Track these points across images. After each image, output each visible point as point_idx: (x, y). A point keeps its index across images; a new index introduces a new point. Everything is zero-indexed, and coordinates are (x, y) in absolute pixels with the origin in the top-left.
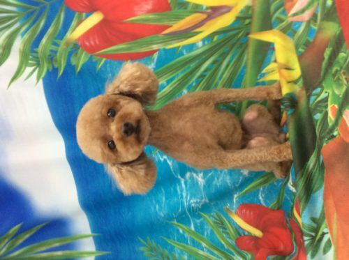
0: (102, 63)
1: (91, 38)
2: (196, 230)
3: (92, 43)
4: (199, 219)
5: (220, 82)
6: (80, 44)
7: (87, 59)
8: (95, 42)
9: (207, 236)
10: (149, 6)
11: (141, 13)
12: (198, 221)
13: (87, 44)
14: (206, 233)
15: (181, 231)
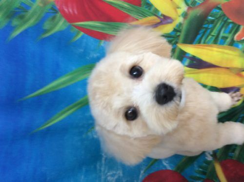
1: (70, 5)
7: (64, 28)
8: (73, 11)
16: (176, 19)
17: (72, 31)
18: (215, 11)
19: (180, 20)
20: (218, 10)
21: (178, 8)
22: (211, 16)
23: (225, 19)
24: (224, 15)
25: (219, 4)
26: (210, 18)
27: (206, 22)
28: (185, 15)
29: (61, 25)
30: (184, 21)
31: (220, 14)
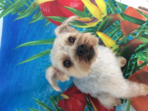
0: (48, 23)
1: (46, 7)
3: (46, 10)
6: (41, 8)
7: (42, 19)
8: (48, 11)
10: (76, 6)
11: (72, 7)
13: (44, 10)
16: (99, 20)
17: (45, 21)
18: (117, 22)
19: (101, 20)
20: (119, 22)
21: (103, 14)
22: (115, 23)
23: (120, 28)
24: (120, 26)
25: (120, 19)
26: (114, 24)
27: (112, 25)
28: (104, 18)
29: (41, 17)
30: (103, 21)
31: (119, 24)
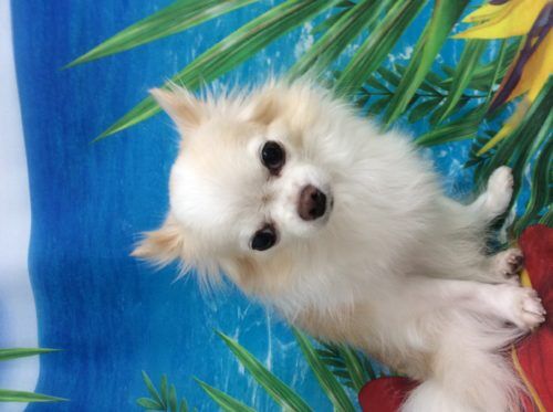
2: (274, 369)
4: (286, 342)
5: (380, 23)
9: (297, 383)
12: (284, 347)
14: (295, 379)
15: (241, 369)
